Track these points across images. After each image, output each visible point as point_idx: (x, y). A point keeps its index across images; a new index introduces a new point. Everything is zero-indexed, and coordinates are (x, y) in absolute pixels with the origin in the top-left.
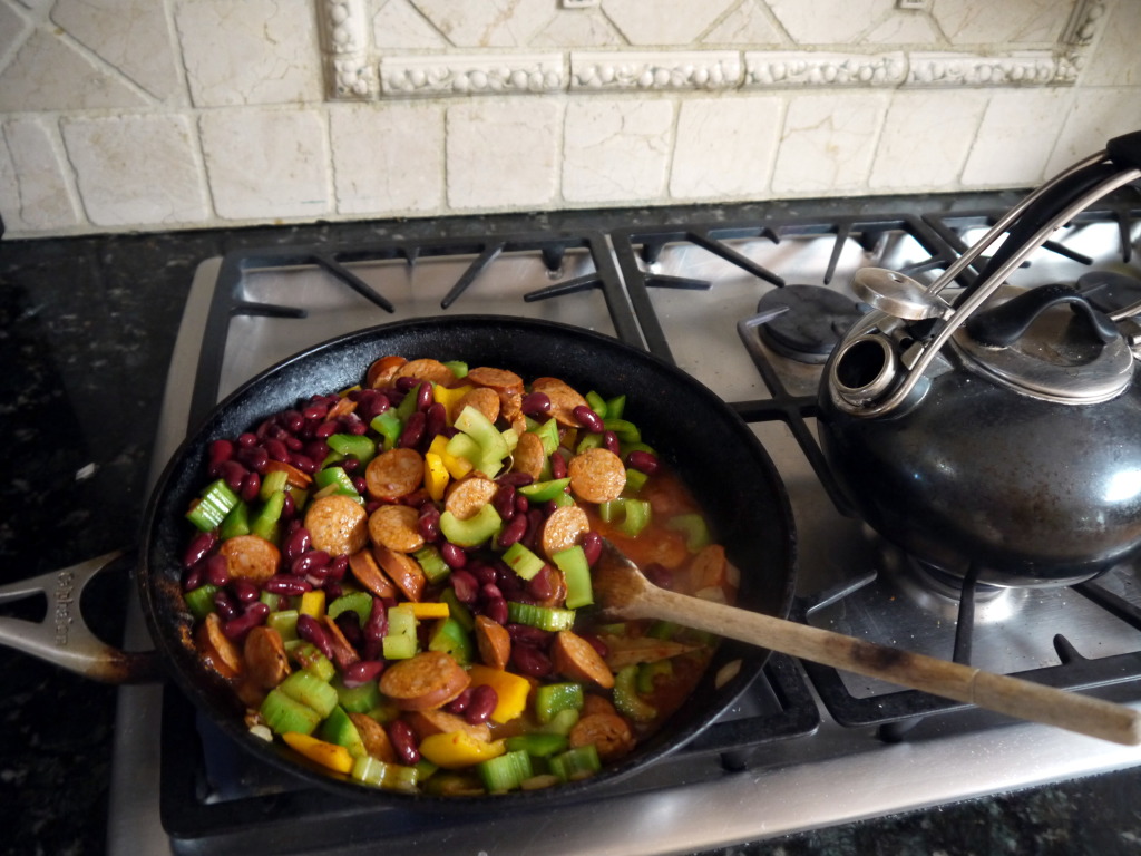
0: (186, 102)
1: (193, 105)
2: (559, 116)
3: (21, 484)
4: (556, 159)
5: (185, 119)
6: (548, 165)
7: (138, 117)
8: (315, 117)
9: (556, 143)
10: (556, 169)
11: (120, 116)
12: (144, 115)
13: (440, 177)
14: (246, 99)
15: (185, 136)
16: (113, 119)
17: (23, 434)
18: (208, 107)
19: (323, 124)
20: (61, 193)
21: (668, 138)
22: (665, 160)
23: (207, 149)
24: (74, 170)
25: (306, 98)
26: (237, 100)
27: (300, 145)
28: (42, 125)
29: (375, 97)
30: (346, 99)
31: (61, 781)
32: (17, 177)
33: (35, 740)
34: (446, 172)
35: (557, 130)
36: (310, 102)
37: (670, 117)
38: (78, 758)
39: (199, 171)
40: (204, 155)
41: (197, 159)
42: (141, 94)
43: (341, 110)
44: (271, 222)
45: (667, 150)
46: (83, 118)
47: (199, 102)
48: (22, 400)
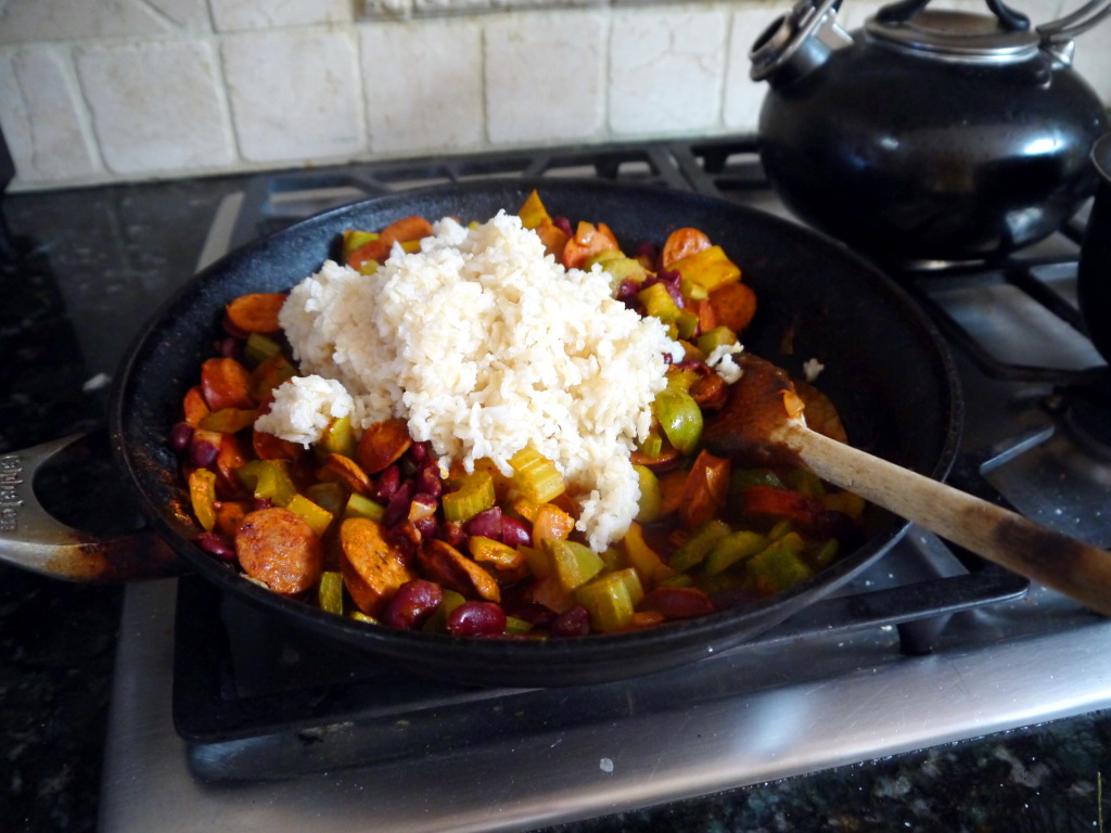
0: (206, 27)
1: (215, 30)
2: (603, 33)
3: (21, 398)
4: (601, 84)
5: (207, 46)
6: (594, 91)
7: (156, 45)
8: (344, 41)
9: (602, 65)
10: (601, 96)
11: (137, 45)
12: (163, 42)
13: (478, 109)
14: (270, 21)
15: (206, 66)
16: (131, 48)
17: (27, 353)
18: (231, 32)
19: (352, 47)
20: (76, 137)
21: (720, 57)
22: (717, 84)
23: (231, 80)
24: (90, 108)
25: (335, 17)
26: (262, 23)
27: (329, 73)
28: (55, 56)
29: (408, 15)
30: (376, 18)
31: (49, 698)
32: (30, 119)
33: (20, 653)
34: (485, 102)
35: (602, 50)
36: (339, 23)
37: (722, 32)
38: (72, 672)
39: (222, 106)
40: (228, 87)
41: (220, 92)
42: (159, 19)
43: (373, 32)
44: (300, 164)
45: (719, 71)
46: (98, 47)
47: (222, 26)
48: (27, 323)
